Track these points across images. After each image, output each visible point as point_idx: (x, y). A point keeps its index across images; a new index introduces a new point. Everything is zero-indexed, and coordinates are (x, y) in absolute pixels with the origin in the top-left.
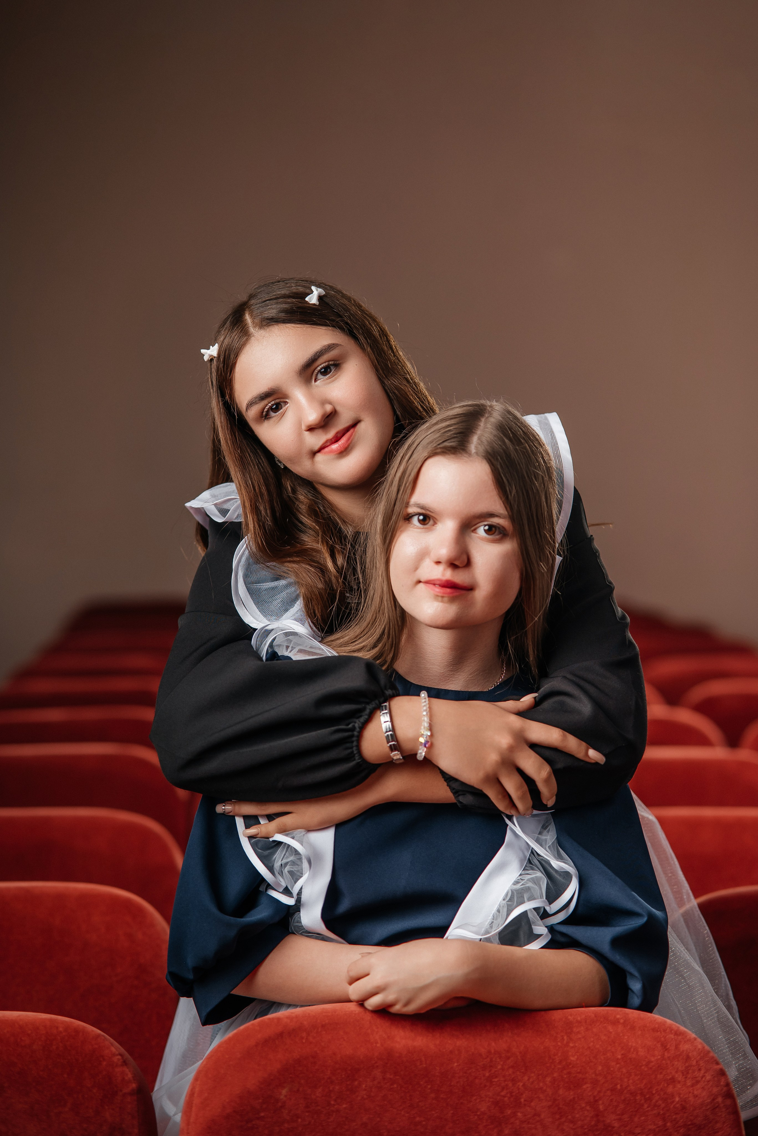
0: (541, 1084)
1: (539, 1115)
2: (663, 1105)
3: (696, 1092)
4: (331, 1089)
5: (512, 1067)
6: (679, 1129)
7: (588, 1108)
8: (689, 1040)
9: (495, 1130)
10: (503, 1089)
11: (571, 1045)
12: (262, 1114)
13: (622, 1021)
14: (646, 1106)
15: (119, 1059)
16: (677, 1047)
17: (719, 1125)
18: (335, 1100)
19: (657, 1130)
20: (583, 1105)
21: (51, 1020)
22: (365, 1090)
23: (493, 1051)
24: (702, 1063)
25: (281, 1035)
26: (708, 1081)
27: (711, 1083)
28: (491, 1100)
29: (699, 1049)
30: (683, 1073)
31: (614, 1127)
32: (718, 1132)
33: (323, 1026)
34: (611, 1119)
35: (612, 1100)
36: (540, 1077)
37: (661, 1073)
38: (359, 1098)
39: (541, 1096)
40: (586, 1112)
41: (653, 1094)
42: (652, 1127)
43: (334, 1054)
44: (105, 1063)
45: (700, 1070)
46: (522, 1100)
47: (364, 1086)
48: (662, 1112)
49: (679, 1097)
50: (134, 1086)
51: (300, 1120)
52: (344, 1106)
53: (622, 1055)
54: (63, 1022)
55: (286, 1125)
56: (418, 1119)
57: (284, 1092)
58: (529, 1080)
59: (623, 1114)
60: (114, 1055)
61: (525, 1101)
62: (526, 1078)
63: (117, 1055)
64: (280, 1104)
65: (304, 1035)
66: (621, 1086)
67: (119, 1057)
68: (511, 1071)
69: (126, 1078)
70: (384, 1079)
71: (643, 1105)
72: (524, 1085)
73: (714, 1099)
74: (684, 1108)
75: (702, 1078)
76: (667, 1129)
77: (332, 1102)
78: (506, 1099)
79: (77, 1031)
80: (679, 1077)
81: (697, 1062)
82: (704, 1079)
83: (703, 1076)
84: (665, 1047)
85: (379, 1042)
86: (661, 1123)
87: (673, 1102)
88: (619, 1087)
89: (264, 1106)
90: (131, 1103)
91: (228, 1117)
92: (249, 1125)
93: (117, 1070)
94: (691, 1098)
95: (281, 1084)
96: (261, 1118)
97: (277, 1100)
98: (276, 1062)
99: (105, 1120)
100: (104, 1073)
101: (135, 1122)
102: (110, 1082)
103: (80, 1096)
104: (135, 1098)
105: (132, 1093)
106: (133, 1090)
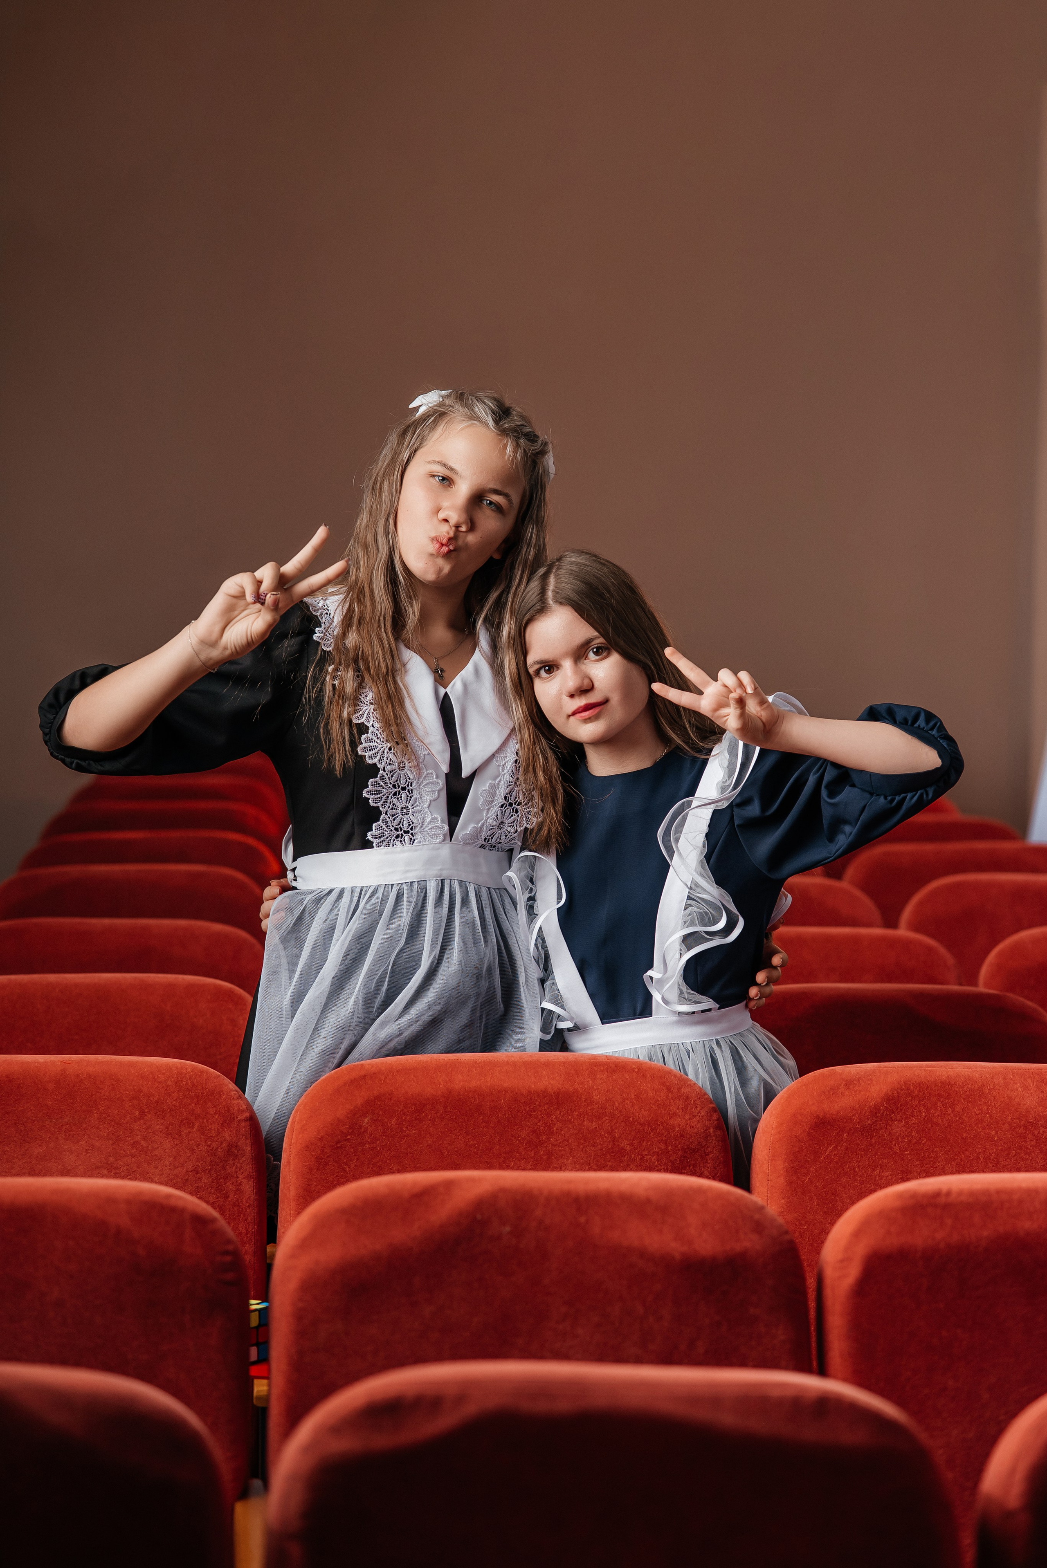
0: (570, 1117)
1: (568, 1141)
2: (666, 1134)
3: (692, 1124)
4: (404, 1119)
5: (547, 1104)
6: (678, 1151)
7: (606, 1135)
9: (533, 1152)
10: (539, 1121)
11: (595, 1087)
12: (349, 1137)
13: (636, 1070)
14: (652, 1134)
15: (235, 1094)
16: (679, 1089)
17: (709, 1149)
18: (407, 1128)
19: (660, 1152)
20: (603, 1133)
21: (181, 1063)
22: (430, 1120)
23: (532, 1092)
24: (698, 1102)
25: (364, 1077)
26: (702, 1116)
27: (705, 1118)
28: (530, 1129)
29: (697, 1092)
30: (683, 1110)
31: (626, 1150)
32: (708, 1155)
33: (398, 1071)
34: (625, 1144)
35: (625, 1129)
36: (569, 1111)
37: (665, 1110)
38: (426, 1126)
39: (570, 1126)
40: (604, 1138)
41: (658, 1125)
42: (657, 1150)
43: (406, 1092)
45: (696, 1107)
46: (555, 1129)
47: (429, 1117)
48: (664, 1138)
49: (679, 1127)
50: (247, 1114)
51: (378, 1142)
52: (414, 1132)
53: (635, 1095)
54: (190, 1065)
55: (368, 1145)
57: (366, 1120)
58: (560, 1113)
59: (633, 1140)
60: (231, 1090)
61: (557, 1129)
62: (558, 1112)
63: (234, 1091)
64: (363, 1130)
65: (383, 1077)
66: (633, 1119)
67: (236, 1092)
68: (546, 1106)
69: (241, 1108)
70: (446, 1112)
71: (650, 1133)
72: (556, 1117)
73: (706, 1130)
74: (682, 1136)
75: (698, 1114)
76: (669, 1152)
77: (404, 1129)
78: (542, 1128)
79: (202, 1071)
80: (680, 1112)
81: (694, 1102)
82: (699, 1114)
84: (669, 1090)
85: (442, 1084)
86: (663, 1147)
87: (674, 1131)
88: (631, 1119)
89: (350, 1131)
90: (244, 1127)
91: (321, 1139)
92: (339, 1145)
93: (234, 1102)
94: (688, 1129)
95: (364, 1115)
96: (349, 1140)
97: (361, 1127)
98: (360, 1098)
99: (225, 1140)
100: (224, 1104)
101: (248, 1142)
102: (228, 1111)
103: (205, 1121)
104: (248, 1123)
105: (245, 1120)
106: (246, 1117)
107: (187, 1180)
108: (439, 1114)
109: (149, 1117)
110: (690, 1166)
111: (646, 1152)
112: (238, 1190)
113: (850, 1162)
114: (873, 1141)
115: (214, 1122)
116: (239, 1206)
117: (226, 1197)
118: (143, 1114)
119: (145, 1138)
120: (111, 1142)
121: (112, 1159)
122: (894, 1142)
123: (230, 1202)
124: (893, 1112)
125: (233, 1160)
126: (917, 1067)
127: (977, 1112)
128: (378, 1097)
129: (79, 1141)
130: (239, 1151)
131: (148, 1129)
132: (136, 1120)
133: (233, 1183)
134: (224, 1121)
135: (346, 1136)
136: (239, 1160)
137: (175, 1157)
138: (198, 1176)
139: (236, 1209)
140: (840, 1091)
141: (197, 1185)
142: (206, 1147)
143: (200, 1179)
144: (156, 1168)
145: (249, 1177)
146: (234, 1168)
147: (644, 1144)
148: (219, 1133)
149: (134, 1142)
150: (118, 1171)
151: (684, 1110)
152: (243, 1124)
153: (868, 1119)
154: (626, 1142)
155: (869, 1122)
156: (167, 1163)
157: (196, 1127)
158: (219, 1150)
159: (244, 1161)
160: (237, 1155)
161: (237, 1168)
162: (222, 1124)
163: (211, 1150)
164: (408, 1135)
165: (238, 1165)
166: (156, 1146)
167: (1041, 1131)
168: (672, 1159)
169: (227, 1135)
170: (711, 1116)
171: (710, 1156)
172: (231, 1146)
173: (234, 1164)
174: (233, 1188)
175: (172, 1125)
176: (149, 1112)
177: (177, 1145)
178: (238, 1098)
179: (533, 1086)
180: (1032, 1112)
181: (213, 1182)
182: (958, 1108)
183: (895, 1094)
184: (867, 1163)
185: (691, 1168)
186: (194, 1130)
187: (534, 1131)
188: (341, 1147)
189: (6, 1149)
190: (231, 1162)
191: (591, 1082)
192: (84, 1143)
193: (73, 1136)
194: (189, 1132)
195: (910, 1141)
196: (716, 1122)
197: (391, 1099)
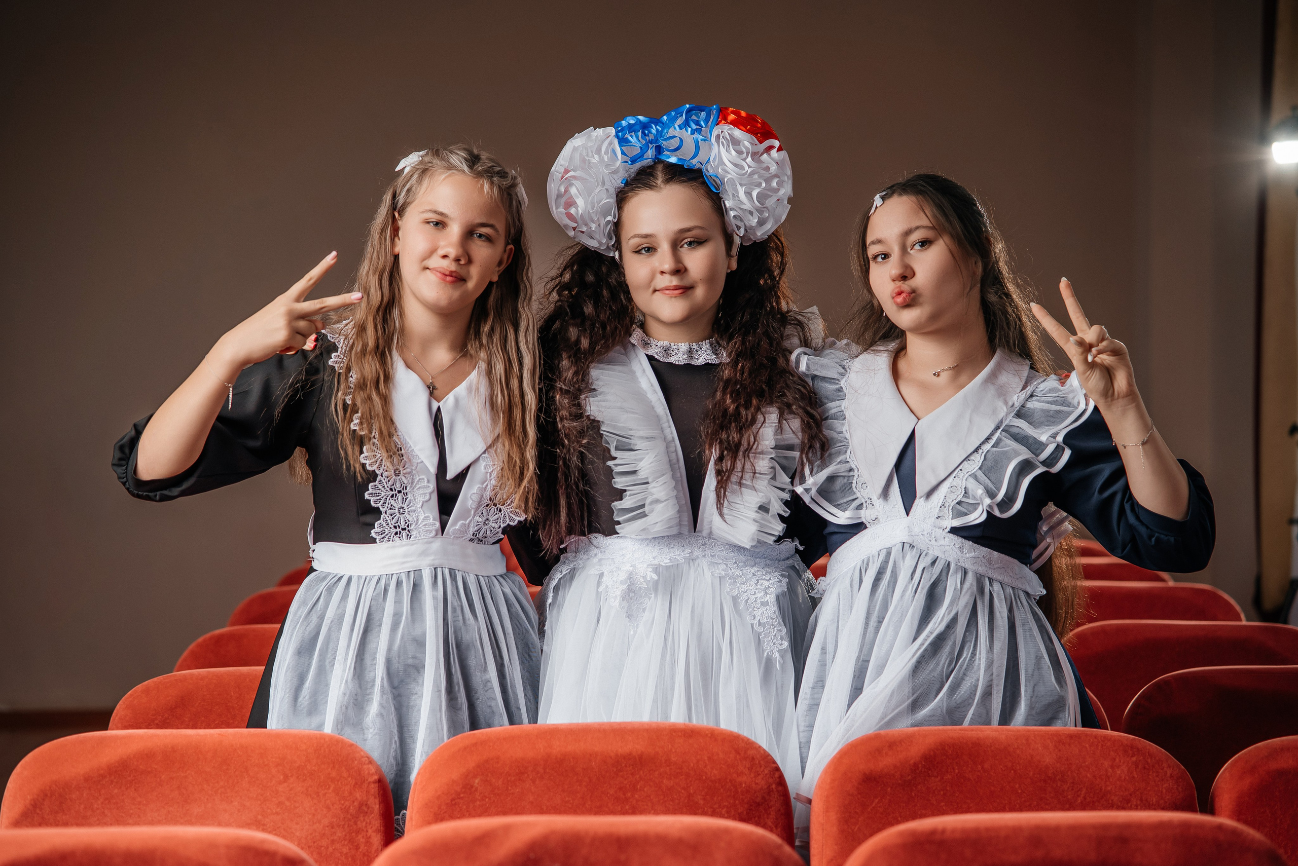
0: (651, 777)
1: (650, 796)
3: (757, 781)
4: (509, 780)
5: (632, 765)
6: (744, 805)
7: (683, 791)
8: (755, 748)
10: (626, 779)
11: (673, 751)
12: (462, 795)
13: (709, 735)
14: (722, 790)
16: (746, 751)
17: (772, 803)
18: (511, 787)
19: (729, 806)
20: (680, 789)
22: (531, 780)
23: (619, 756)
24: (762, 762)
25: (475, 744)
26: (766, 775)
27: (768, 775)
28: (617, 787)
32: (771, 807)
33: (504, 739)
34: (699, 799)
35: (698, 787)
36: (651, 772)
37: (733, 769)
38: (527, 786)
39: (651, 784)
41: (727, 783)
42: (726, 804)
43: (511, 757)
44: (356, 762)
45: (761, 767)
46: (639, 787)
47: (530, 778)
48: (733, 794)
49: (745, 784)
50: (376, 777)
51: (487, 800)
53: (708, 757)
55: (478, 803)
56: (567, 799)
57: (477, 781)
60: (362, 757)
61: (640, 787)
62: (641, 772)
64: (474, 789)
65: (491, 744)
66: (706, 777)
67: (366, 759)
68: (631, 768)
69: (371, 772)
70: (544, 773)
71: (720, 790)
72: (640, 777)
73: (769, 786)
74: (748, 792)
76: (737, 804)
77: (509, 788)
80: (746, 771)
81: (759, 762)
82: (763, 773)
83: (763, 771)
86: (731, 801)
87: (741, 788)
88: (704, 777)
89: (463, 790)
90: (374, 788)
91: (438, 798)
92: (453, 802)
93: (365, 767)
94: (754, 785)
95: (475, 776)
96: (462, 798)
97: (472, 787)
98: (472, 762)
99: (356, 799)
100: (356, 768)
101: (377, 801)
102: (360, 774)
103: (339, 783)
104: (377, 785)
105: (374, 782)
106: (375, 780)
107: (324, 834)
108: (539, 775)
109: (292, 780)
110: (755, 817)
111: (717, 806)
112: (367, 842)
113: (893, 813)
114: (913, 794)
115: (347, 784)
116: (368, 856)
117: (357, 848)
118: (286, 778)
119: (288, 799)
120: (259, 802)
121: (260, 817)
122: (931, 795)
123: (360, 852)
124: (930, 770)
125: (364, 816)
126: (951, 730)
127: (1003, 769)
128: (487, 761)
129: (232, 802)
130: (368, 808)
131: (291, 790)
132: (280, 783)
133: (363, 837)
134: (356, 784)
135: (459, 795)
136: (369, 817)
137: (314, 815)
138: (333, 830)
139: (365, 858)
140: (884, 752)
141: (332, 838)
142: (340, 806)
143: (335, 833)
144: (297, 824)
145: (377, 831)
146: (364, 823)
147: (715, 799)
148: (351, 793)
149: (279, 802)
150: (265, 827)
151: (750, 769)
152: (372, 786)
153: (909, 775)
154: (699, 797)
155: (910, 777)
156: (307, 819)
157: (332, 788)
158: (351, 808)
159: (373, 818)
160: (367, 813)
161: (367, 823)
162: (354, 786)
163: (345, 808)
164: (513, 794)
165: (368, 821)
166: (297, 805)
167: (1059, 785)
168: (740, 811)
169: (358, 795)
170: (774, 774)
171: (773, 808)
172: (361, 805)
173: (364, 820)
174: (364, 840)
175: (311, 787)
176: (292, 776)
177: (315, 804)
178: (368, 764)
179: (620, 750)
180: (1051, 768)
181: (346, 836)
182: (986, 766)
183: (932, 753)
184: (908, 813)
185: (756, 819)
186: (330, 791)
187: (620, 789)
188: (455, 804)
189: (171, 809)
190: (362, 819)
191: (670, 746)
192: (236, 803)
193: (227, 798)
194: (326, 793)
195: (944, 794)
196: (778, 780)
197: (498, 762)
